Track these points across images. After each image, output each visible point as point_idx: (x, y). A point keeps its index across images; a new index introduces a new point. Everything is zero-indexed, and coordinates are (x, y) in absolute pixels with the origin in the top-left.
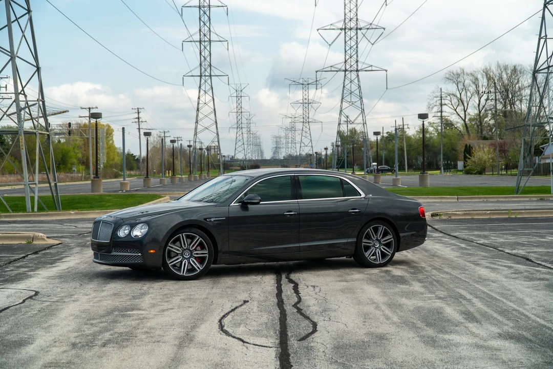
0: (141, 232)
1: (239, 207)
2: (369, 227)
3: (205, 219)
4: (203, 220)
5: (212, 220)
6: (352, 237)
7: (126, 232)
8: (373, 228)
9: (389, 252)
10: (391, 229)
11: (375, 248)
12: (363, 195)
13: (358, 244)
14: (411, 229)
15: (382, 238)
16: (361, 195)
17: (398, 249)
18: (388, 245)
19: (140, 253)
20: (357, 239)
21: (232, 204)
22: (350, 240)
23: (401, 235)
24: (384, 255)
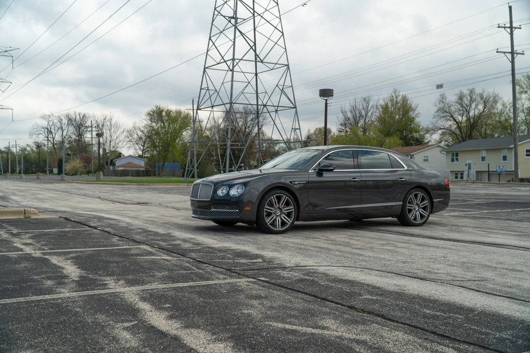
0: (238, 192)
1: (315, 173)
2: (411, 194)
3: (291, 182)
4: (289, 183)
5: (296, 183)
6: (400, 201)
7: (224, 191)
8: (414, 195)
9: (426, 214)
10: (427, 195)
11: (416, 211)
12: (406, 168)
13: (404, 206)
14: (439, 196)
15: (421, 202)
16: (404, 168)
17: (432, 212)
18: (424, 208)
19: (237, 209)
20: (403, 203)
21: (310, 171)
22: (399, 203)
23: (434, 200)
24: (422, 216)
